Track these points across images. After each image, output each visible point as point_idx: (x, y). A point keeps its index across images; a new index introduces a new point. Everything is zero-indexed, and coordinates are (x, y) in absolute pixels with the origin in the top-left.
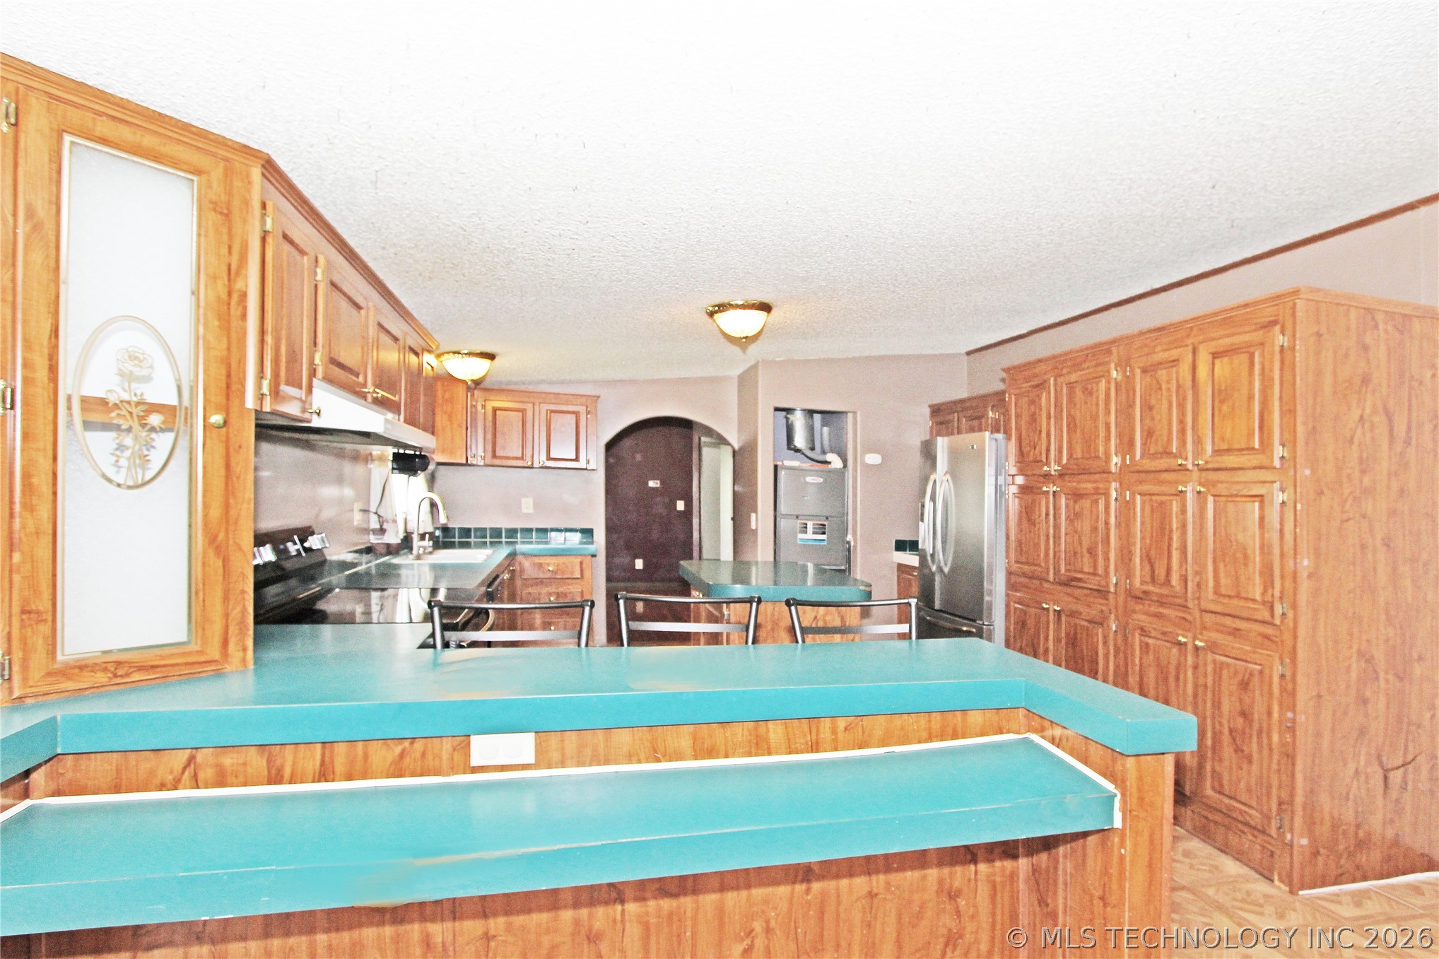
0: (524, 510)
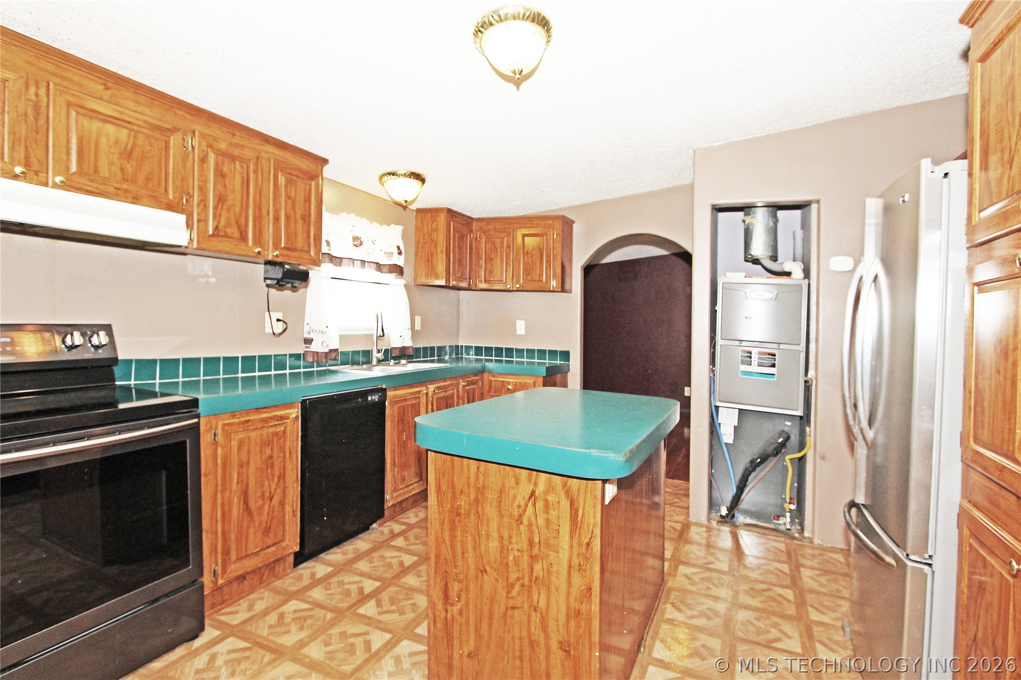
0: (518, 332)
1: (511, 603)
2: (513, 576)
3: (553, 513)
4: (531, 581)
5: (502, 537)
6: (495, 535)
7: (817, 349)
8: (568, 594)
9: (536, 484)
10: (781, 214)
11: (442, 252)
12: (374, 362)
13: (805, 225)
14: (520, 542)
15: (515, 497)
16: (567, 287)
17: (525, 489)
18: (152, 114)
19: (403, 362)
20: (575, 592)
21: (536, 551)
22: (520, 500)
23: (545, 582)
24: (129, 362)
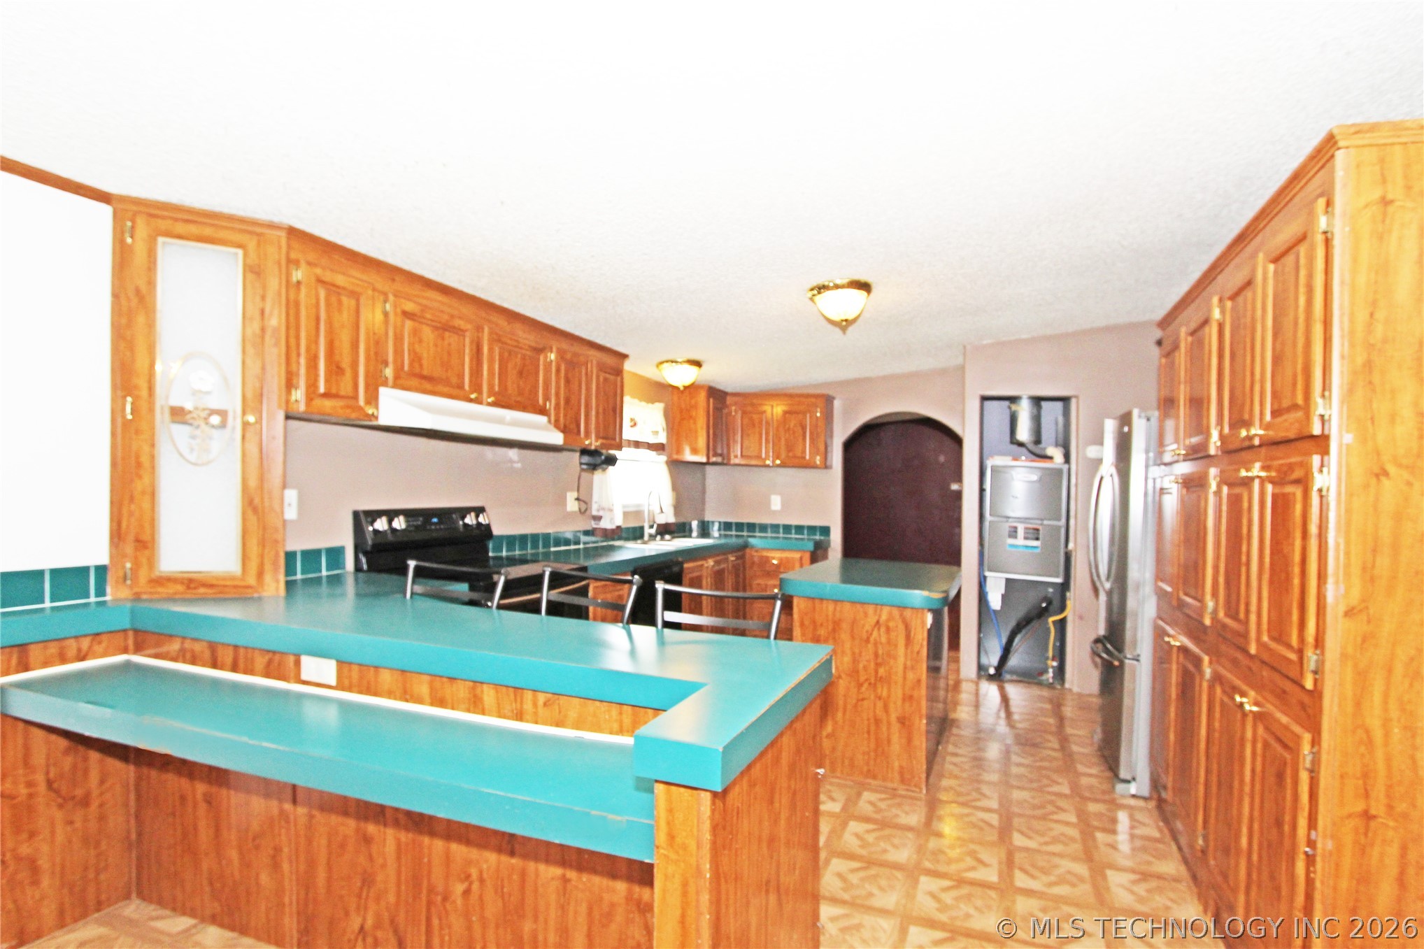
0: (775, 508)
1: (861, 697)
2: (862, 679)
3: (893, 634)
4: (876, 680)
5: (853, 653)
6: (848, 652)
7: (1076, 524)
8: (904, 685)
9: (880, 616)
10: (1044, 404)
11: (702, 428)
12: (646, 537)
13: (1066, 413)
14: (868, 654)
15: (864, 626)
16: (828, 463)
17: (872, 620)
18: (527, 338)
19: (667, 537)
20: (909, 684)
21: (880, 660)
22: (868, 627)
23: (887, 680)
24: (501, 538)
